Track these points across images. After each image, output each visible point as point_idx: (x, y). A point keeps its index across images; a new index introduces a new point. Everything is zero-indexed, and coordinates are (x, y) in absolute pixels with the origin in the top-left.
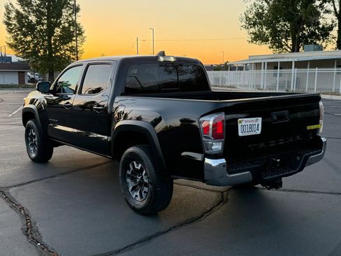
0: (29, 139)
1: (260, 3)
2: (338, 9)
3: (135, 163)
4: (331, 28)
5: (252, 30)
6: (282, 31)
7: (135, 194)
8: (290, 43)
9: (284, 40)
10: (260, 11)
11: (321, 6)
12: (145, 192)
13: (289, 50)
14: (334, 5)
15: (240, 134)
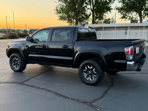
0: (13, 62)
1: (62, 4)
2: (92, 8)
3: (88, 66)
4: (90, 15)
5: (59, 15)
6: (71, 16)
7: (88, 78)
8: (75, 21)
9: (72, 20)
10: (62, 7)
11: (86, 6)
12: (94, 77)
13: (74, 24)
14: (91, 7)
15: (137, 53)
